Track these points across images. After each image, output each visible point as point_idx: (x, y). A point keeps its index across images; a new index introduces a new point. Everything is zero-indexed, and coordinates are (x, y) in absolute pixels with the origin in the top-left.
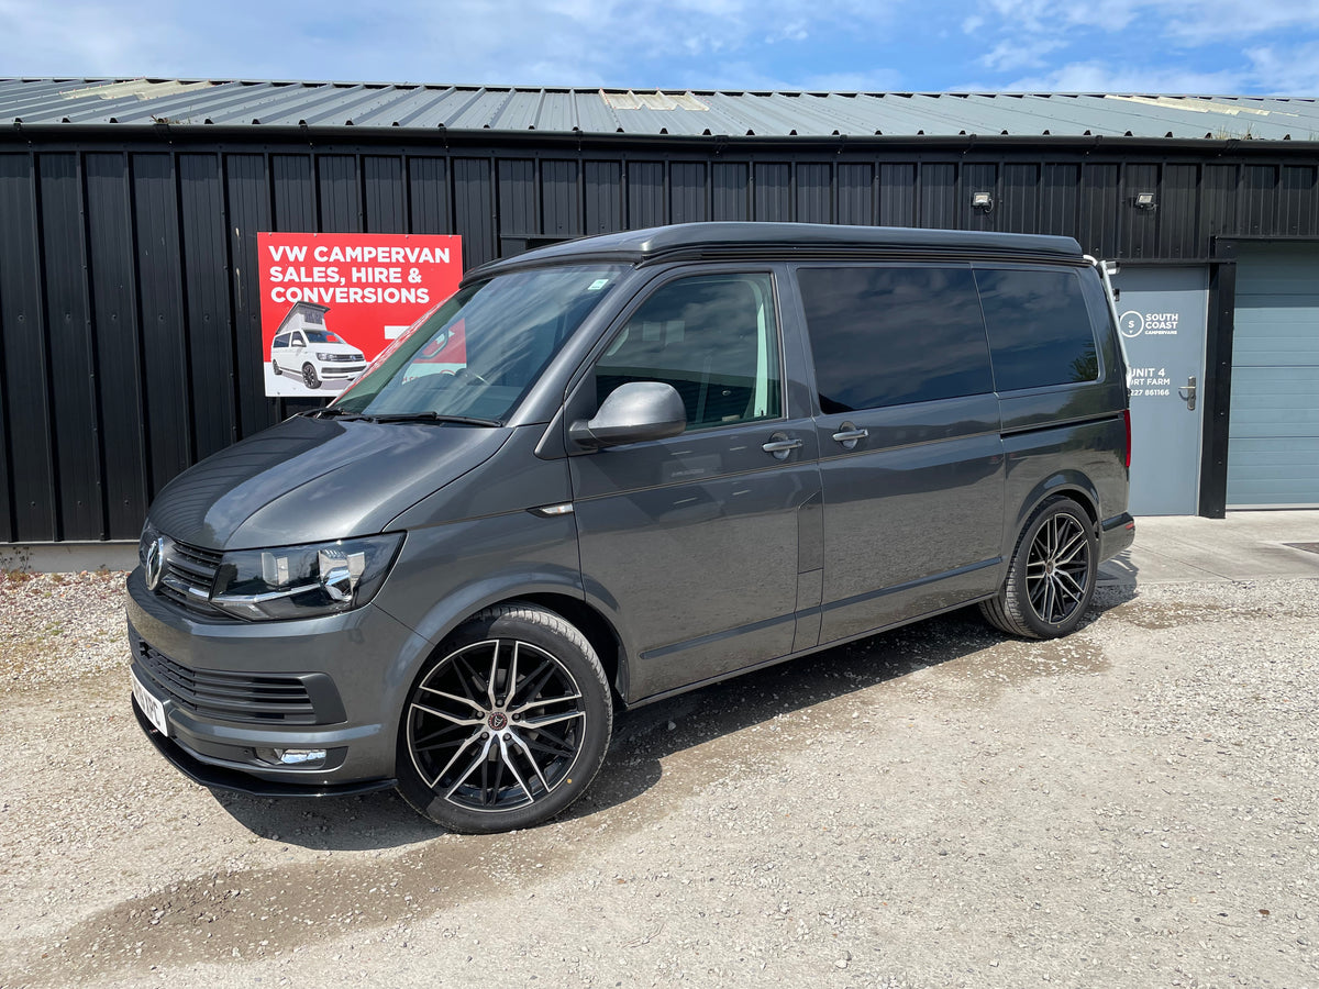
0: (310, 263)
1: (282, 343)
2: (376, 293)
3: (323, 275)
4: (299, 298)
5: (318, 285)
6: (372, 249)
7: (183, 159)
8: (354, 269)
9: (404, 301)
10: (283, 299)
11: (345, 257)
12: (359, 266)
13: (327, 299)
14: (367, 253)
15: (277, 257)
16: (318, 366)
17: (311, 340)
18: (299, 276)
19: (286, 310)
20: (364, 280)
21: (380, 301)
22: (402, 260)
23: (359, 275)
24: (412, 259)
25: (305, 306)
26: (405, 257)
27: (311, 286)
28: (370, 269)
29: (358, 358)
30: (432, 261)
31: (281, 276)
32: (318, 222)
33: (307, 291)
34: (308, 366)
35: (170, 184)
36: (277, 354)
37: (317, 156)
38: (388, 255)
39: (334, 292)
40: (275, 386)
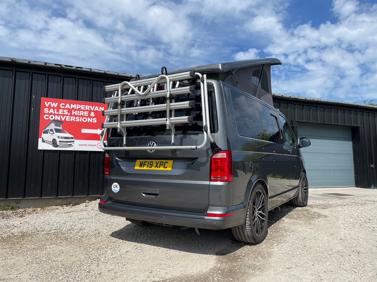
0: (58, 108)
1: (46, 132)
2: (80, 119)
3: (62, 112)
4: (53, 118)
5: (61, 115)
6: (80, 105)
7: (17, 73)
8: (73, 111)
9: (88, 121)
10: (48, 118)
11: (70, 107)
12: (75, 110)
13: (63, 119)
14: (78, 106)
15: (47, 105)
16: (58, 140)
17: (56, 132)
18: (54, 111)
19: (49, 122)
20: (76, 114)
21: (81, 121)
22: (89, 110)
23: (74, 113)
24: (92, 109)
25: (56, 121)
26: (90, 108)
27: (58, 115)
28: (78, 111)
29: (72, 138)
30: (98, 110)
31: (48, 112)
32: (62, 96)
33: (56, 116)
34: (54, 140)
35: (11, 80)
36: (44, 136)
37: (64, 77)
38: (84, 107)
39: (66, 117)
40: (42, 146)
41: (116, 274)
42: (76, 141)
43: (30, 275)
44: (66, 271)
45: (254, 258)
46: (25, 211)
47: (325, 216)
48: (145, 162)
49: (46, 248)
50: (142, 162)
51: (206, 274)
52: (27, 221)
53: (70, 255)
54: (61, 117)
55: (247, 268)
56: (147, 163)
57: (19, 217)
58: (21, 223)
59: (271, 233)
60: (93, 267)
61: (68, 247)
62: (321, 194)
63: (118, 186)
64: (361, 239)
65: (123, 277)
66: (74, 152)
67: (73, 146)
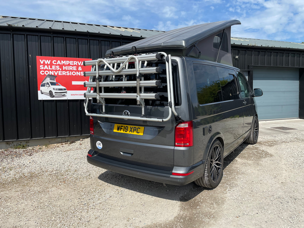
0: (51, 64)
1: (43, 85)
2: (70, 73)
3: (55, 68)
4: (48, 74)
5: (54, 70)
6: (69, 61)
7: (14, 35)
8: (64, 67)
9: (77, 75)
10: (43, 74)
11: (61, 63)
12: (65, 66)
13: (56, 74)
14: (67, 62)
15: (42, 63)
16: (54, 92)
17: (52, 85)
18: (48, 68)
19: (45, 77)
20: (66, 69)
21: (71, 75)
22: (77, 65)
23: (65, 68)
24: (79, 64)
25: (50, 76)
26: (78, 64)
27: (52, 70)
28: (68, 67)
29: (65, 89)
31: (43, 68)
32: (53, 54)
33: (50, 72)
34: (51, 92)
35: (10, 42)
36: (42, 88)
37: (53, 37)
38: (73, 63)
39: (58, 72)
40: (41, 97)
41: (101, 222)
42: (68, 91)
43: (36, 222)
44: (63, 218)
45: (210, 205)
46: (34, 149)
47: (271, 156)
48: (121, 126)
49: (49, 191)
50: (119, 126)
51: (171, 223)
52: (35, 160)
53: (67, 200)
54: (54, 72)
55: (204, 216)
56: (123, 128)
57: (29, 155)
58: (30, 163)
59: (226, 176)
60: (84, 214)
61: (65, 190)
62: (269, 128)
63: (101, 144)
64: (298, 183)
65: (107, 225)
66: (68, 100)
67: (66, 96)
